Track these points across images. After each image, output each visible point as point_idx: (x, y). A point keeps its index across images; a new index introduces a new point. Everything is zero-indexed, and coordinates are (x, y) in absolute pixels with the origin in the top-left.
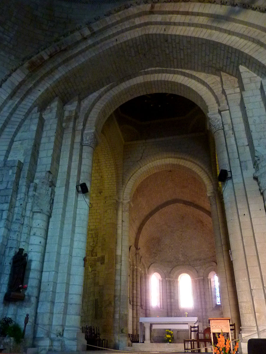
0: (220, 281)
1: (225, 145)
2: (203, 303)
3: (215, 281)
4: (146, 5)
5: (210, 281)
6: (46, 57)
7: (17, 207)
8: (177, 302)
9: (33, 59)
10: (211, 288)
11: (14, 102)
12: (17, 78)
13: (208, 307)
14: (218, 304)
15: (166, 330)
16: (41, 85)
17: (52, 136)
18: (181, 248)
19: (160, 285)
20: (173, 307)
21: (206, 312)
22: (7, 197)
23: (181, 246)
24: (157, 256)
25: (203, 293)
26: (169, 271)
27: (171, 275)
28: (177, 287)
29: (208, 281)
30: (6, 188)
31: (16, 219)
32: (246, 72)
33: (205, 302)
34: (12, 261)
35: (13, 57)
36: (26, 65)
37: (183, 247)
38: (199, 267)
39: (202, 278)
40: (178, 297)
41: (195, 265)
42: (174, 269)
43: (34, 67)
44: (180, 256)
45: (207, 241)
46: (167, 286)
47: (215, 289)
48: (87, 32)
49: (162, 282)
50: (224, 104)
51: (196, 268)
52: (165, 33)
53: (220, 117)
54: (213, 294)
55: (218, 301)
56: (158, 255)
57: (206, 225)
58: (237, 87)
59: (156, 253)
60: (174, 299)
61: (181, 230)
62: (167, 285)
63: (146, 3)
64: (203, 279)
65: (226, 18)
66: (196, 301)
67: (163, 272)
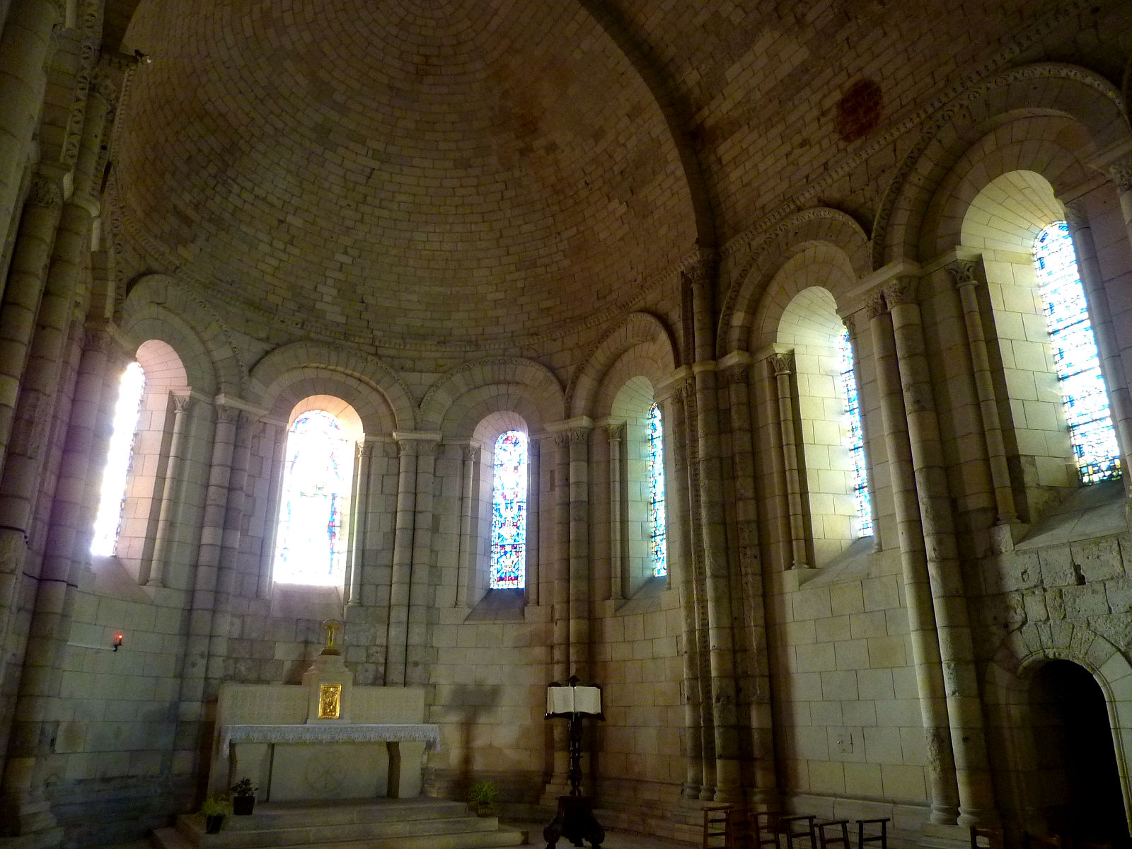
5: (477, 464)
8: (261, 551)
10: (476, 499)
13: (445, 596)
18: (346, 253)
20: (232, 581)
23: (348, 241)
24: (194, 240)
26: (248, 358)
27: (256, 385)
29: (466, 461)
37: (355, 253)
38: (428, 378)
39: (436, 437)
41: (409, 364)
42: (277, 356)
44: (329, 292)
45: (512, 250)
46: (218, 449)
49: (188, 408)
51: (413, 377)
56: (200, 241)
57: (551, 148)
60: (245, 533)
61: (380, 146)
62: (219, 437)
64: (442, 444)
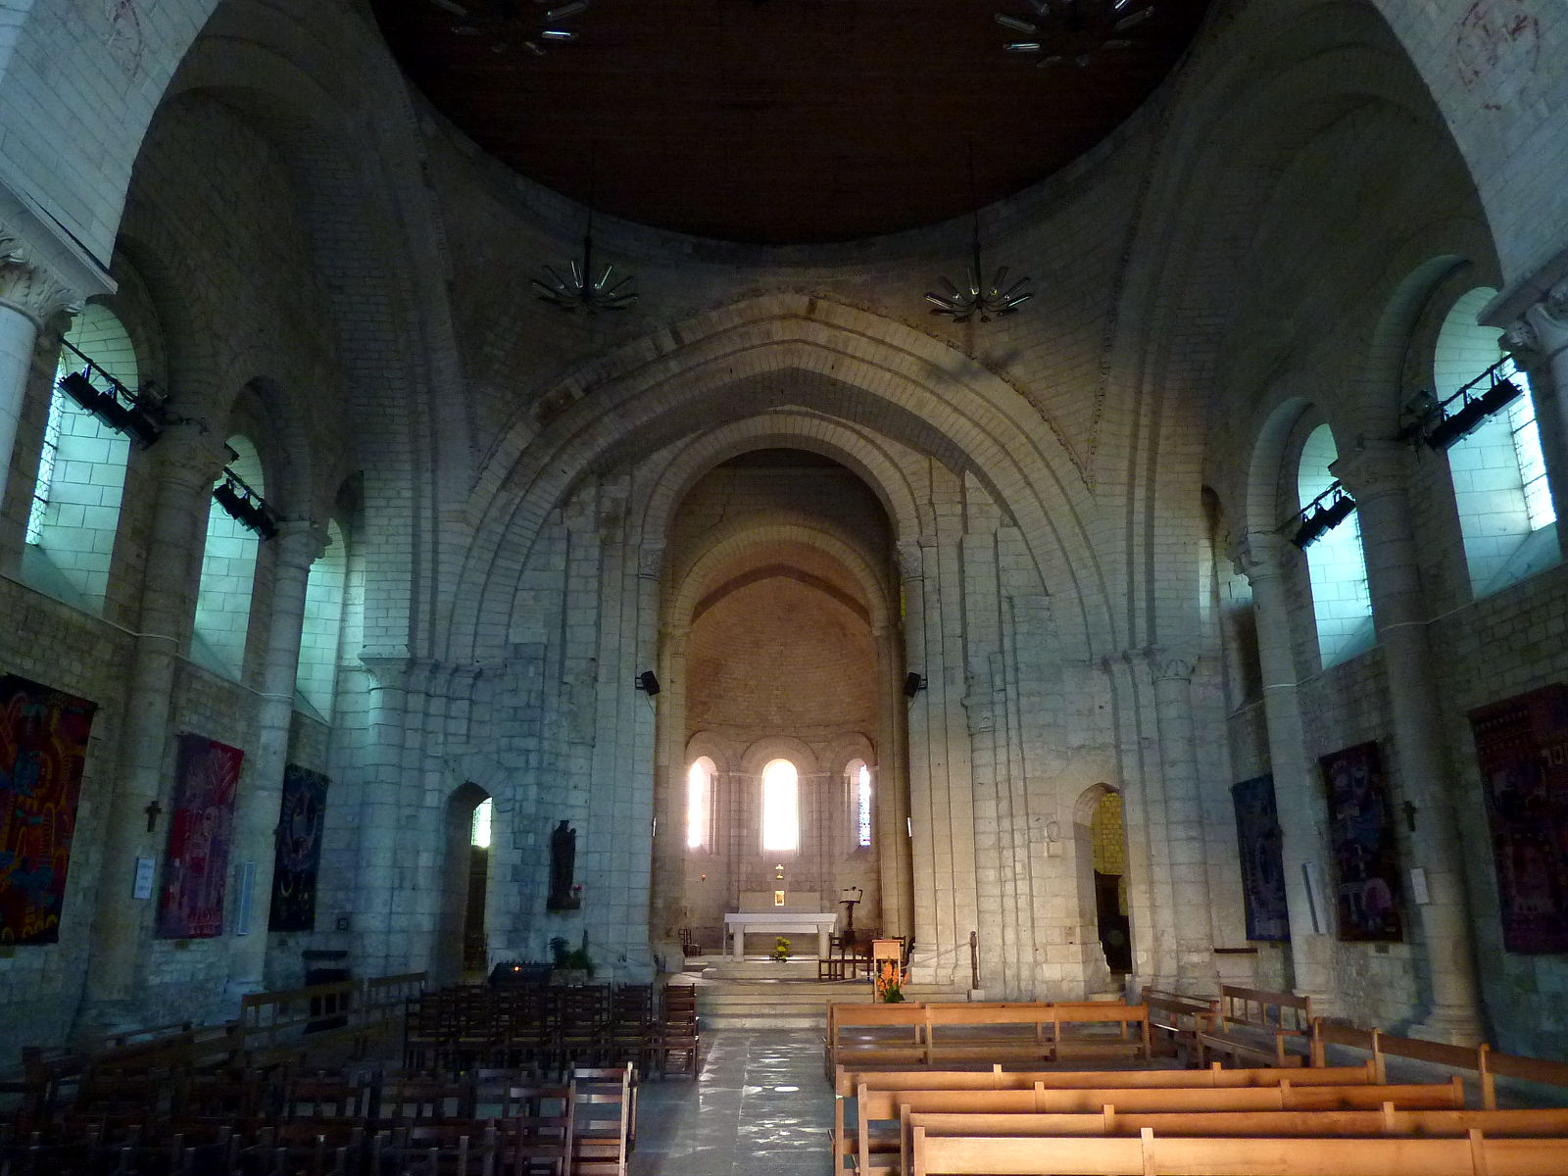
0: (876, 782)
1: (922, 616)
2: (825, 840)
3: (862, 782)
4: (797, 296)
5: (849, 784)
6: (577, 393)
7: (546, 739)
8: (756, 835)
9: (551, 394)
10: (849, 802)
11: (513, 499)
12: (518, 440)
13: (837, 850)
14: (863, 843)
15: (778, 938)
16: (565, 457)
17: (591, 577)
18: (778, 689)
19: (712, 792)
20: (745, 850)
21: (831, 864)
22: (532, 724)
23: (778, 684)
24: (708, 710)
25: (825, 815)
26: (740, 752)
27: (745, 763)
28: (759, 795)
29: (843, 783)
30: (528, 705)
31: (549, 764)
32: (978, 489)
33: (831, 839)
34: (550, 842)
35: (509, 395)
36: (535, 409)
37: (783, 689)
38: (821, 745)
39: (829, 774)
40: (759, 821)
41: (812, 739)
42: (753, 748)
43: (550, 414)
45: (851, 677)
46: (733, 794)
47: (859, 805)
48: (669, 345)
49: (719, 780)
50: (929, 531)
51: (813, 745)
52: (833, 376)
53: (919, 554)
54: (853, 817)
55: (865, 835)
56: (712, 708)
57: (854, 635)
58: (958, 502)
59: (705, 703)
60: (748, 828)
61: (782, 641)
62: (732, 790)
63: (797, 292)
64: (831, 777)
65: (953, 377)
66: (805, 835)
67: (723, 754)
